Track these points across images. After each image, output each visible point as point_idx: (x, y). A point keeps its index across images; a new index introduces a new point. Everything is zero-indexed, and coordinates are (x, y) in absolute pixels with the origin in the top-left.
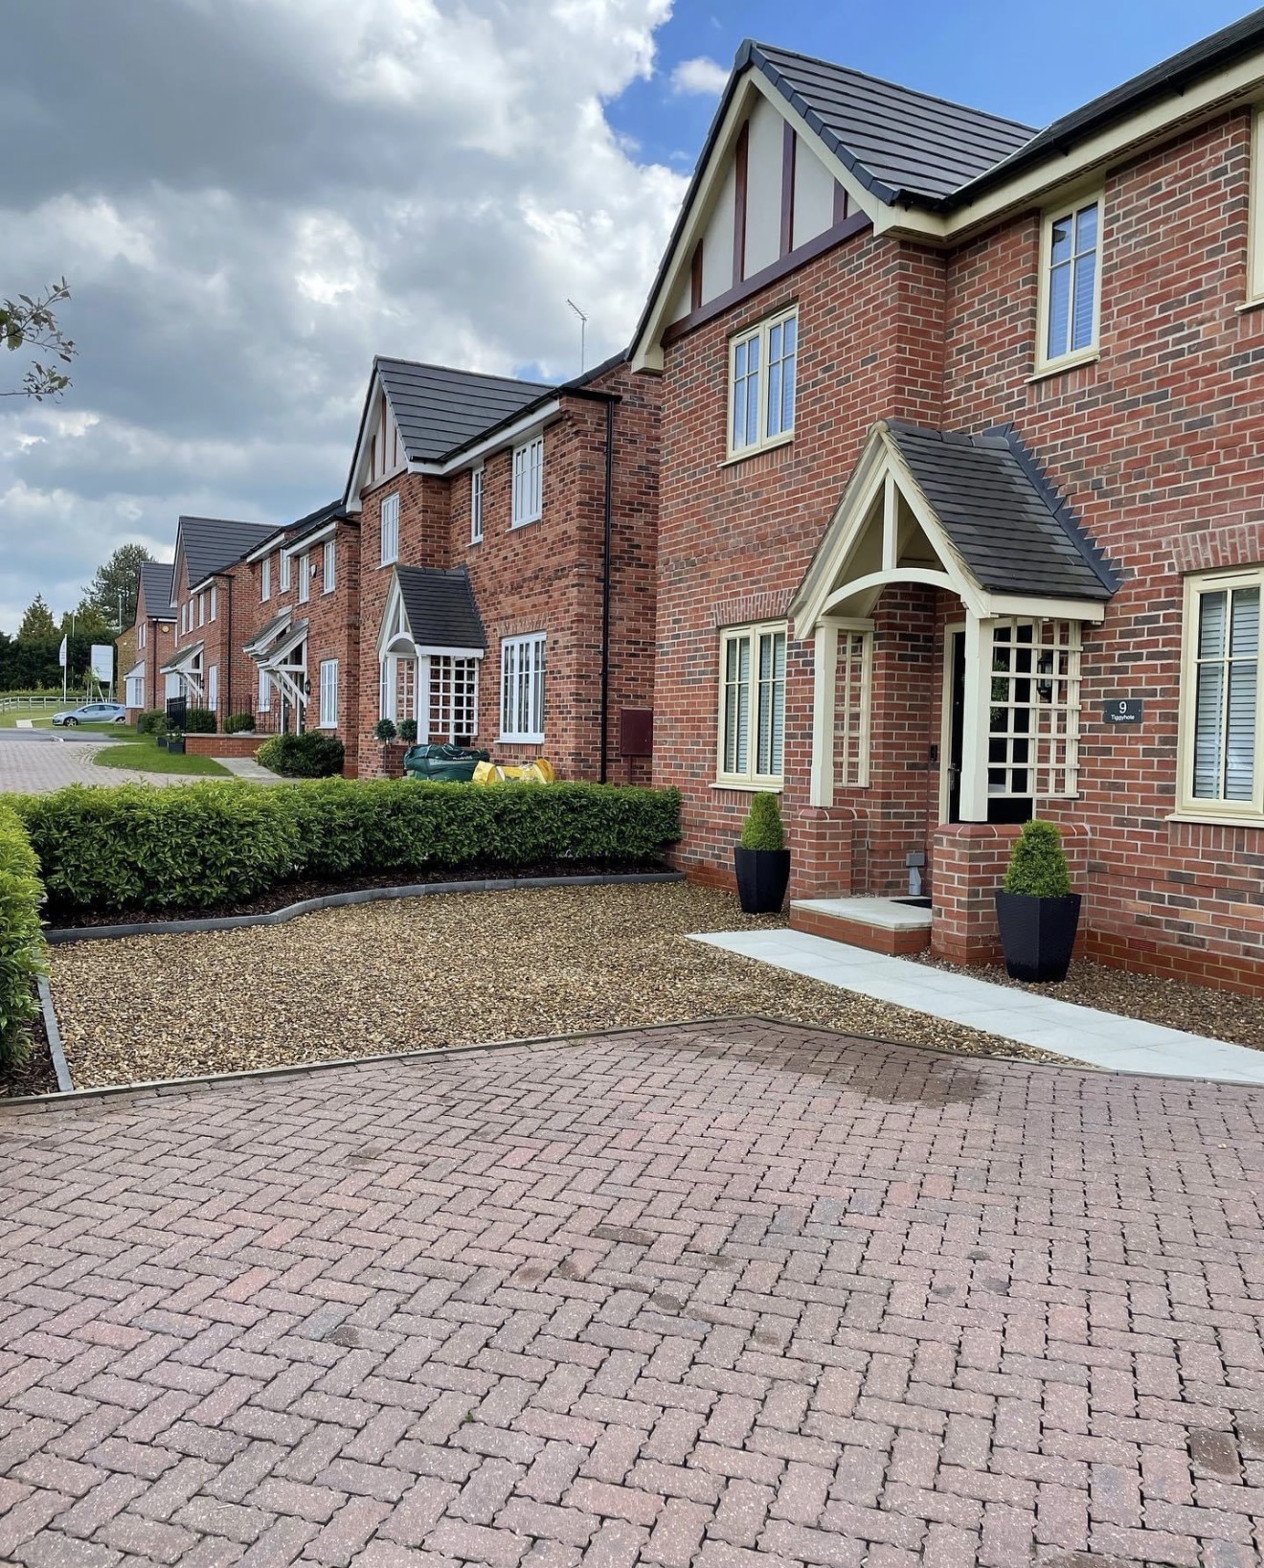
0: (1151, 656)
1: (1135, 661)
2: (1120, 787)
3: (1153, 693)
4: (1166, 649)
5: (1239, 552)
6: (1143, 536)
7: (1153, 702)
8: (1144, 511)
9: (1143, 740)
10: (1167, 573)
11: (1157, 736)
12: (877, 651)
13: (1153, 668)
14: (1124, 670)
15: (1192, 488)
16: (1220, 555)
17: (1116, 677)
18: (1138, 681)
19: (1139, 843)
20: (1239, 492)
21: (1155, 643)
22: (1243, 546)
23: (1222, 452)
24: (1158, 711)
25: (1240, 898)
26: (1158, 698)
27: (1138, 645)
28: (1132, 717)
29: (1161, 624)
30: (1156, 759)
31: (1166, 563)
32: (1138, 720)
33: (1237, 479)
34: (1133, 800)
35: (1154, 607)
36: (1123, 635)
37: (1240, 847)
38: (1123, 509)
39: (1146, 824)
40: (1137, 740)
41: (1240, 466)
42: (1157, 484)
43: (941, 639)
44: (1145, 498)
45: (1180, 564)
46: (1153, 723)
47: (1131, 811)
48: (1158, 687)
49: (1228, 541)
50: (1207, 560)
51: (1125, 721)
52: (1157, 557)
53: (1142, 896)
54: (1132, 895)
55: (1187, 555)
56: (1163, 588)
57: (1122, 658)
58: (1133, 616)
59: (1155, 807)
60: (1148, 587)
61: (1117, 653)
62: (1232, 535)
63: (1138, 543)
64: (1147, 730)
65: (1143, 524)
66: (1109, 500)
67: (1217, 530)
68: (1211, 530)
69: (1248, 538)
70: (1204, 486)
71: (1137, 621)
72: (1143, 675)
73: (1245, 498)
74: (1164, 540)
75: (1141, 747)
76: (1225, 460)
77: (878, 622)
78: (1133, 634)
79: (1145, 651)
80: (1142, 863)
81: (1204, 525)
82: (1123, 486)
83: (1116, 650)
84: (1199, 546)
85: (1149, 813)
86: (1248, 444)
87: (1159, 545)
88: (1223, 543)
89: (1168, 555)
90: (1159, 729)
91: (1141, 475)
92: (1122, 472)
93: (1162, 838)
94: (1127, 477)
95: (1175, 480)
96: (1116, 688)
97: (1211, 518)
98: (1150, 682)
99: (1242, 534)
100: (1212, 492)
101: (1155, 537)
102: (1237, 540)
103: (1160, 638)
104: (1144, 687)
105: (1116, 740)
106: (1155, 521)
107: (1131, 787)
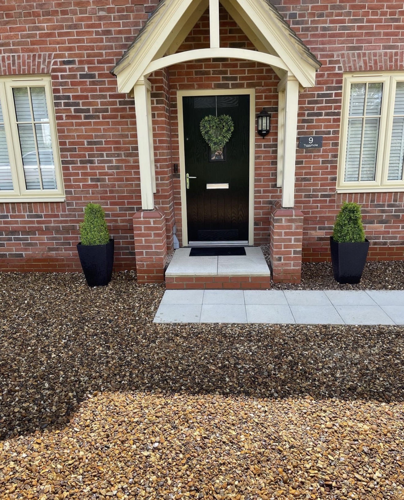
0: (327, 114)
1: (318, 116)
2: (309, 180)
3: (329, 133)
4: (336, 111)
5: (379, 64)
6: (323, 50)
7: (329, 137)
8: (323, 36)
9: (322, 156)
10: (337, 71)
11: (330, 154)
12: (155, 105)
13: (329, 121)
14: (311, 121)
15: (352, 28)
16: (368, 65)
17: (306, 124)
18: (320, 127)
19: (319, 205)
20: (379, 34)
21: (330, 108)
22: (381, 62)
23: (370, 11)
24: (331, 142)
25: (372, 222)
26: (331, 135)
27: (319, 108)
28: (317, 145)
29: (333, 98)
30: (329, 165)
31: (337, 66)
32: (320, 146)
33: (378, 27)
34: (316, 185)
35: (328, 89)
36: (310, 102)
37: (373, 201)
38: (309, 33)
39: (323, 196)
40: (319, 156)
41: (380, 21)
42: (332, 22)
43: (175, 99)
44: (324, 29)
45: (345, 67)
46: (328, 148)
47: (314, 191)
48: (332, 130)
49: (373, 58)
50: (361, 66)
51: (312, 147)
52: (331, 62)
53: (320, 229)
54: (315, 229)
55: (349, 62)
56: (335, 79)
57: (309, 115)
58: (316, 93)
59: (328, 188)
60: (325, 78)
61: (306, 112)
62: (375, 55)
63: (319, 53)
64: (324, 151)
65: (323, 43)
66: (301, 26)
67: (367, 52)
68: (363, 51)
69: (383, 58)
70: (360, 28)
71: (319, 96)
72: (323, 124)
73: (382, 37)
74: (335, 54)
75: (321, 160)
76: (372, 16)
77: (155, 85)
78: (316, 102)
79: (323, 112)
80: (321, 214)
81: (360, 48)
82: (310, 19)
83: (306, 110)
84: (356, 58)
85: (325, 190)
86: (385, 10)
87: (332, 56)
88: (370, 59)
89: (338, 62)
90: (331, 150)
91: (321, 15)
92: (310, 11)
93: (331, 201)
94: (313, 15)
95: (343, 21)
96: (305, 130)
97: (363, 45)
98: (326, 127)
99: (380, 56)
100: (364, 31)
101: (330, 51)
102: (377, 58)
103: (333, 105)
104: (323, 130)
105: (306, 157)
106: (329, 42)
107: (314, 179)
